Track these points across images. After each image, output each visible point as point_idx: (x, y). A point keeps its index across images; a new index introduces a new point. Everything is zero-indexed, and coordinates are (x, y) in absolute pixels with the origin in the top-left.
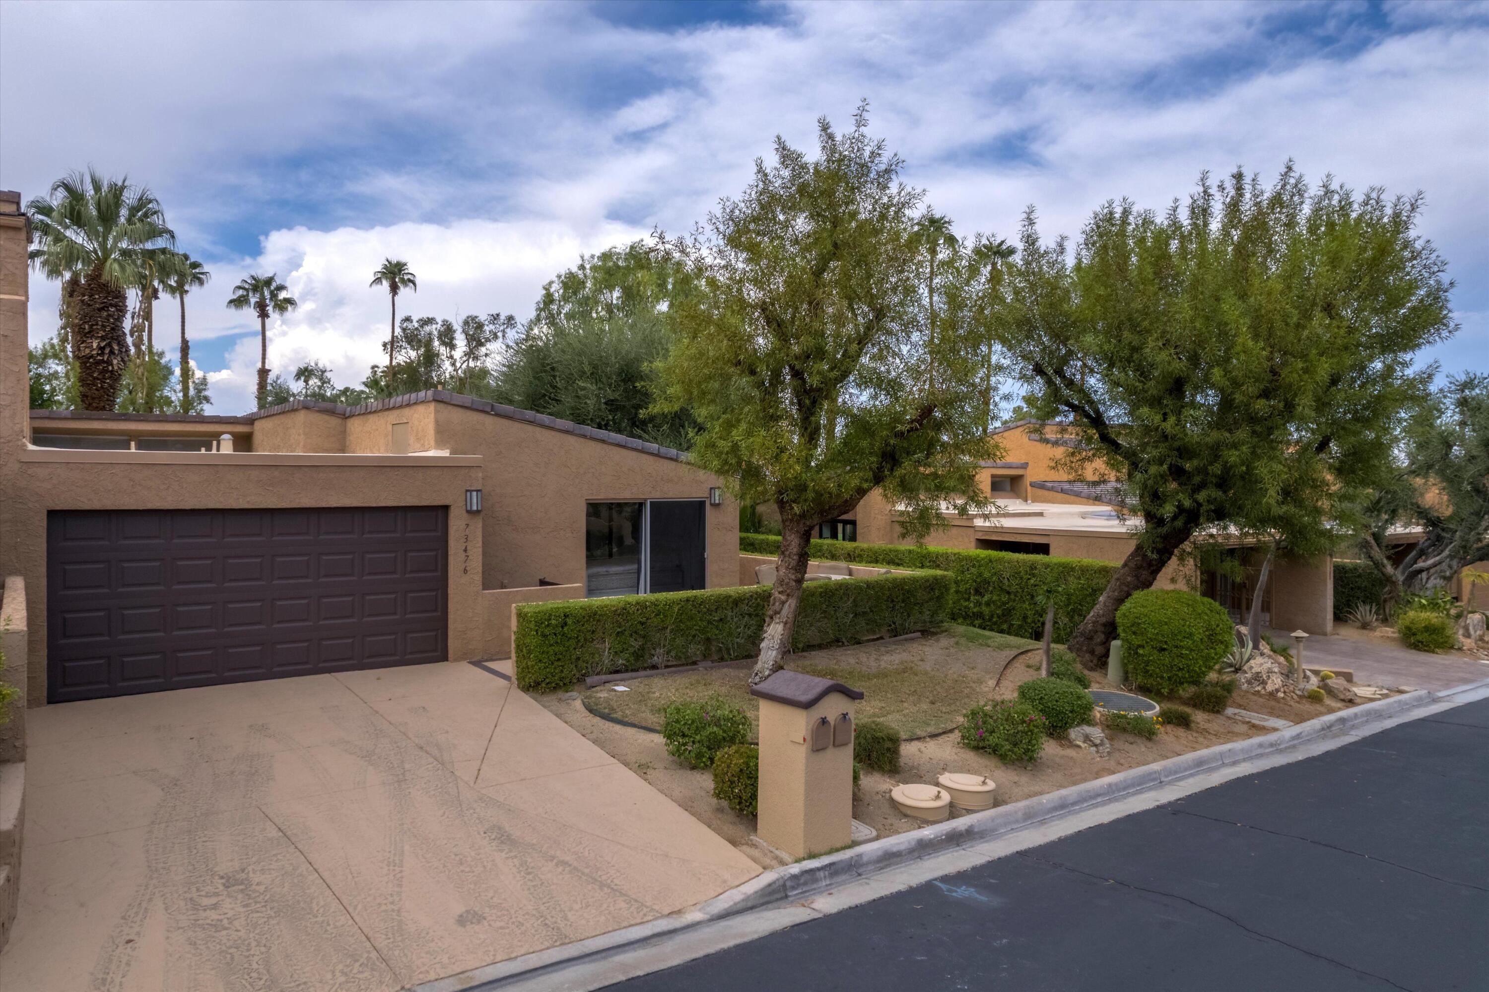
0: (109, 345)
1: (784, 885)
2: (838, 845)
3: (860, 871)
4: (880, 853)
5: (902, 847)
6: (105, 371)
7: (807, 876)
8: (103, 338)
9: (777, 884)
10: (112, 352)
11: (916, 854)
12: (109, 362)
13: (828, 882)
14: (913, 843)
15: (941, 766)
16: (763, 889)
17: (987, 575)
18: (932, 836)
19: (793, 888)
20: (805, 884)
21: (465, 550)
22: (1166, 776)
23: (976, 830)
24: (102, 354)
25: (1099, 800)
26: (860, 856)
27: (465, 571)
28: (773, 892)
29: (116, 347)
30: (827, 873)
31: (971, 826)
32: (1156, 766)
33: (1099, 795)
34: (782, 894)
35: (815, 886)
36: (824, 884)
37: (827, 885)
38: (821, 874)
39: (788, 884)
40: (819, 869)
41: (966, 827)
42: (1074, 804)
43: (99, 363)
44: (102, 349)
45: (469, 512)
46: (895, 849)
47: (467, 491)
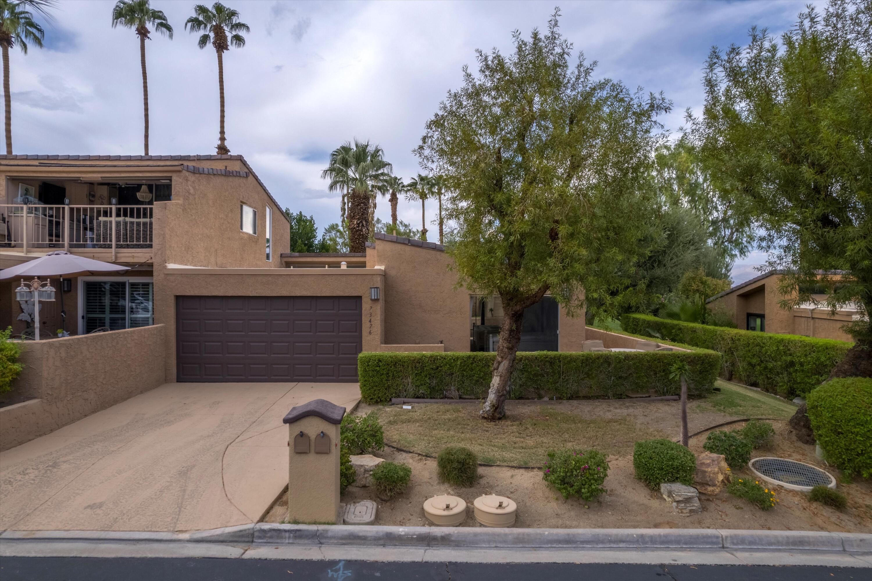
0: (361, 222)
1: (253, 535)
2: (323, 520)
3: (322, 541)
4: (346, 533)
5: (369, 534)
6: (360, 235)
7: (275, 533)
8: (359, 219)
9: (247, 532)
10: (363, 225)
11: (382, 542)
12: (361, 231)
13: (291, 541)
14: (381, 534)
15: (512, 490)
16: (235, 532)
17: (823, 359)
18: (403, 533)
19: (260, 538)
20: (271, 537)
21: (370, 321)
22: (734, 544)
23: (453, 539)
24: (358, 227)
25: (621, 545)
26: (327, 531)
27: (370, 333)
28: (242, 536)
29: (364, 223)
30: (292, 535)
31: (449, 534)
32: (724, 532)
33: (623, 542)
34: (251, 540)
35: (279, 541)
36: (287, 541)
37: (289, 543)
38: (287, 535)
39: (256, 534)
40: (285, 531)
41: (443, 534)
42: (583, 542)
43: (357, 231)
44: (358, 224)
45: (372, 300)
46: (361, 534)
47: (371, 288)
